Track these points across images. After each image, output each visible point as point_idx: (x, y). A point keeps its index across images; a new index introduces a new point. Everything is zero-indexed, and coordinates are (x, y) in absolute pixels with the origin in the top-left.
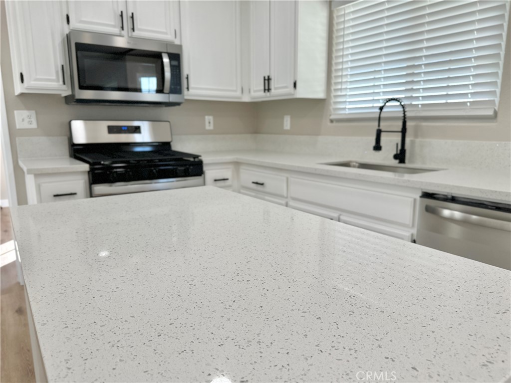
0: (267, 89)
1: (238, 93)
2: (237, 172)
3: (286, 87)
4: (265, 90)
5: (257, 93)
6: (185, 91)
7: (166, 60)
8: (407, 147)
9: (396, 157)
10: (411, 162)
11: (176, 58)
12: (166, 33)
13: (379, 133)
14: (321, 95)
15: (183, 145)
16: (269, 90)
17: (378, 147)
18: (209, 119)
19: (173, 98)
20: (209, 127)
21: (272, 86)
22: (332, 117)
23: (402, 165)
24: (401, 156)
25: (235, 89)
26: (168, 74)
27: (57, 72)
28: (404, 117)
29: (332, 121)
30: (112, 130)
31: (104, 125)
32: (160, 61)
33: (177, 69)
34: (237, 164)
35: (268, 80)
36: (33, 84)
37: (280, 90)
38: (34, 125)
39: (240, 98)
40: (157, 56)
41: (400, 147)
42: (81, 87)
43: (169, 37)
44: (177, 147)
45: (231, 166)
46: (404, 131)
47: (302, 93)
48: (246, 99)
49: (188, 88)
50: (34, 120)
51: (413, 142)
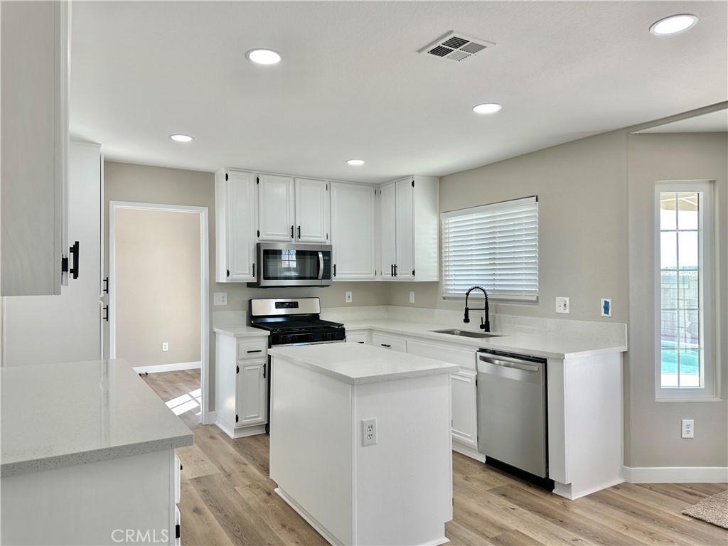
0: (394, 274)
1: (373, 275)
2: (371, 337)
3: (407, 274)
4: (392, 274)
5: (387, 276)
6: (333, 276)
7: (321, 255)
8: (490, 320)
9: (482, 327)
10: (494, 331)
11: (327, 254)
12: (321, 237)
13: (467, 310)
14: (435, 279)
15: (328, 316)
16: (395, 274)
17: (467, 320)
18: (349, 294)
19: (325, 282)
20: (349, 301)
21: (398, 272)
22: (444, 295)
23: (487, 333)
24: (486, 326)
25: (370, 272)
26: (322, 266)
27: (249, 268)
28: (486, 298)
29: (444, 298)
30: (278, 305)
31: (273, 302)
32: (316, 257)
33: (328, 262)
34: (371, 330)
35: (394, 267)
36: (235, 277)
37: (403, 275)
38: (226, 303)
39: (374, 279)
40: (315, 254)
41: (484, 320)
42: (265, 279)
43: (323, 239)
44: (323, 317)
45: (367, 333)
46: (487, 309)
47: (419, 278)
48: (379, 279)
49: (335, 275)
50: (226, 299)
51: (494, 317)
